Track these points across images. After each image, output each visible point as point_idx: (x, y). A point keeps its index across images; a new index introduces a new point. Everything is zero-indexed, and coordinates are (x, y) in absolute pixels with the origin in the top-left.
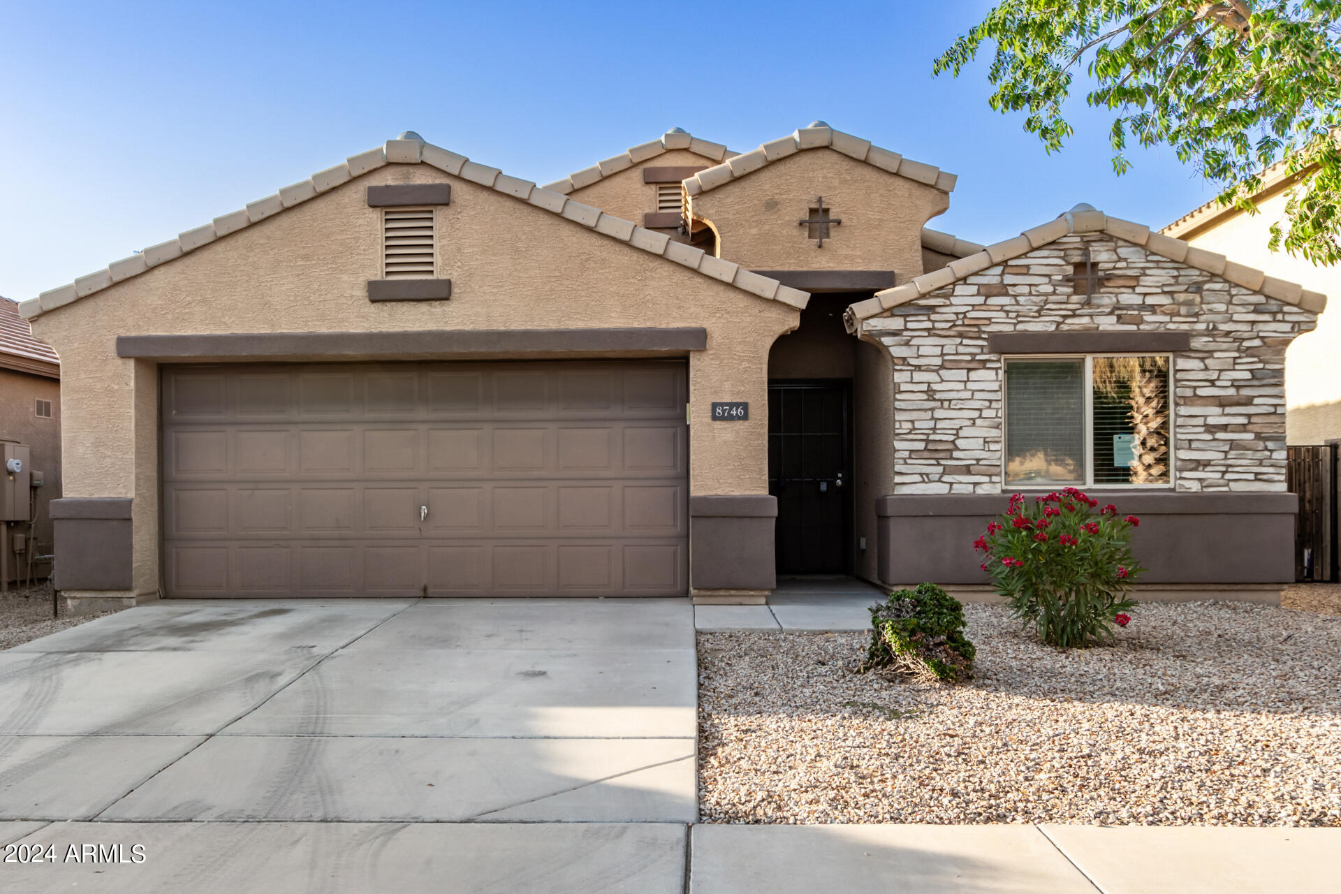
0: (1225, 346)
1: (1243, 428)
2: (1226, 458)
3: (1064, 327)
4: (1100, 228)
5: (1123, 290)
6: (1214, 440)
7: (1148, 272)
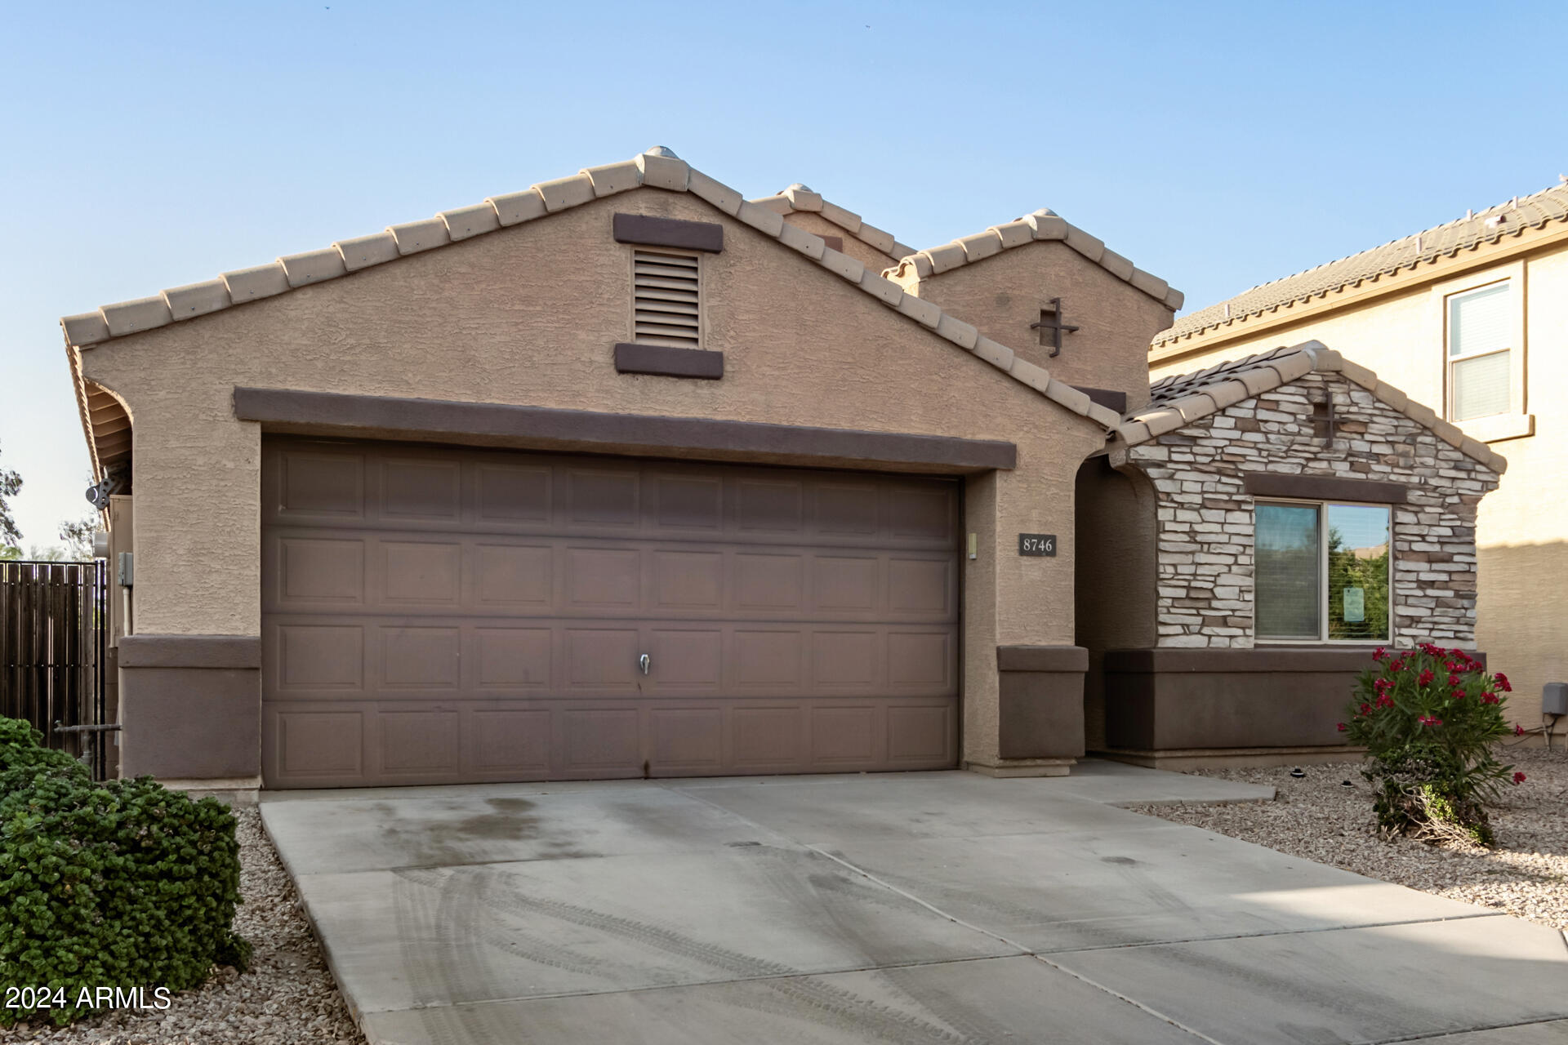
0: (1432, 501)
1: (1444, 586)
2: (1432, 616)
3: (1309, 471)
4: (1338, 369)
5: (1355, 436)
6: (1425, 596)
7: (1375, 419)
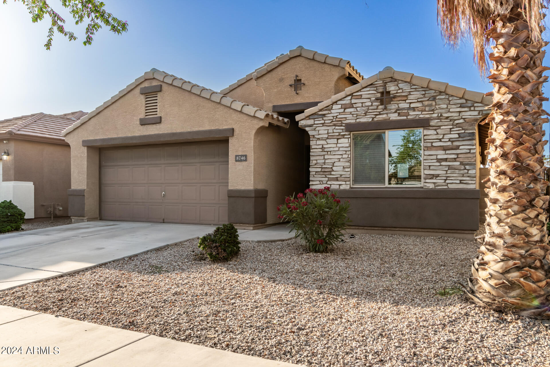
0: (446, 123)
1: (455, 160)
2: (447, 173)
3: (375, 119)
4: (390, 76)
5: (401, 102)
6: (441, 165)
7: (411, 93)
